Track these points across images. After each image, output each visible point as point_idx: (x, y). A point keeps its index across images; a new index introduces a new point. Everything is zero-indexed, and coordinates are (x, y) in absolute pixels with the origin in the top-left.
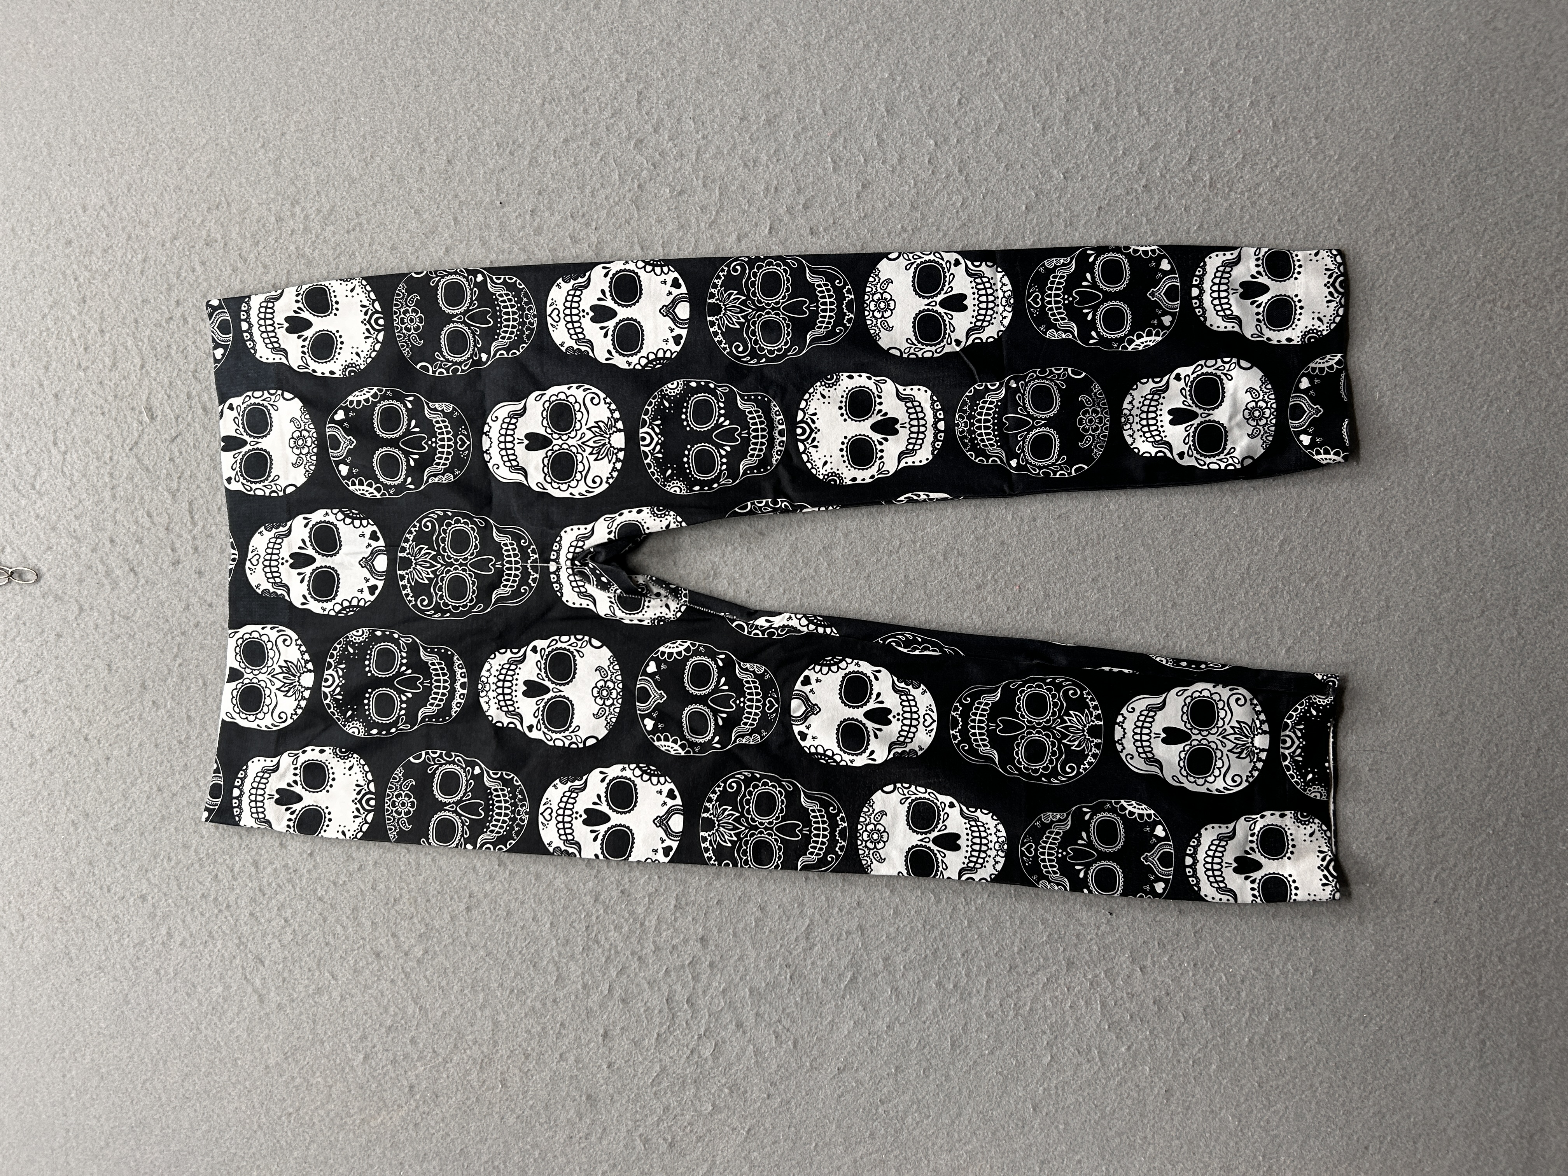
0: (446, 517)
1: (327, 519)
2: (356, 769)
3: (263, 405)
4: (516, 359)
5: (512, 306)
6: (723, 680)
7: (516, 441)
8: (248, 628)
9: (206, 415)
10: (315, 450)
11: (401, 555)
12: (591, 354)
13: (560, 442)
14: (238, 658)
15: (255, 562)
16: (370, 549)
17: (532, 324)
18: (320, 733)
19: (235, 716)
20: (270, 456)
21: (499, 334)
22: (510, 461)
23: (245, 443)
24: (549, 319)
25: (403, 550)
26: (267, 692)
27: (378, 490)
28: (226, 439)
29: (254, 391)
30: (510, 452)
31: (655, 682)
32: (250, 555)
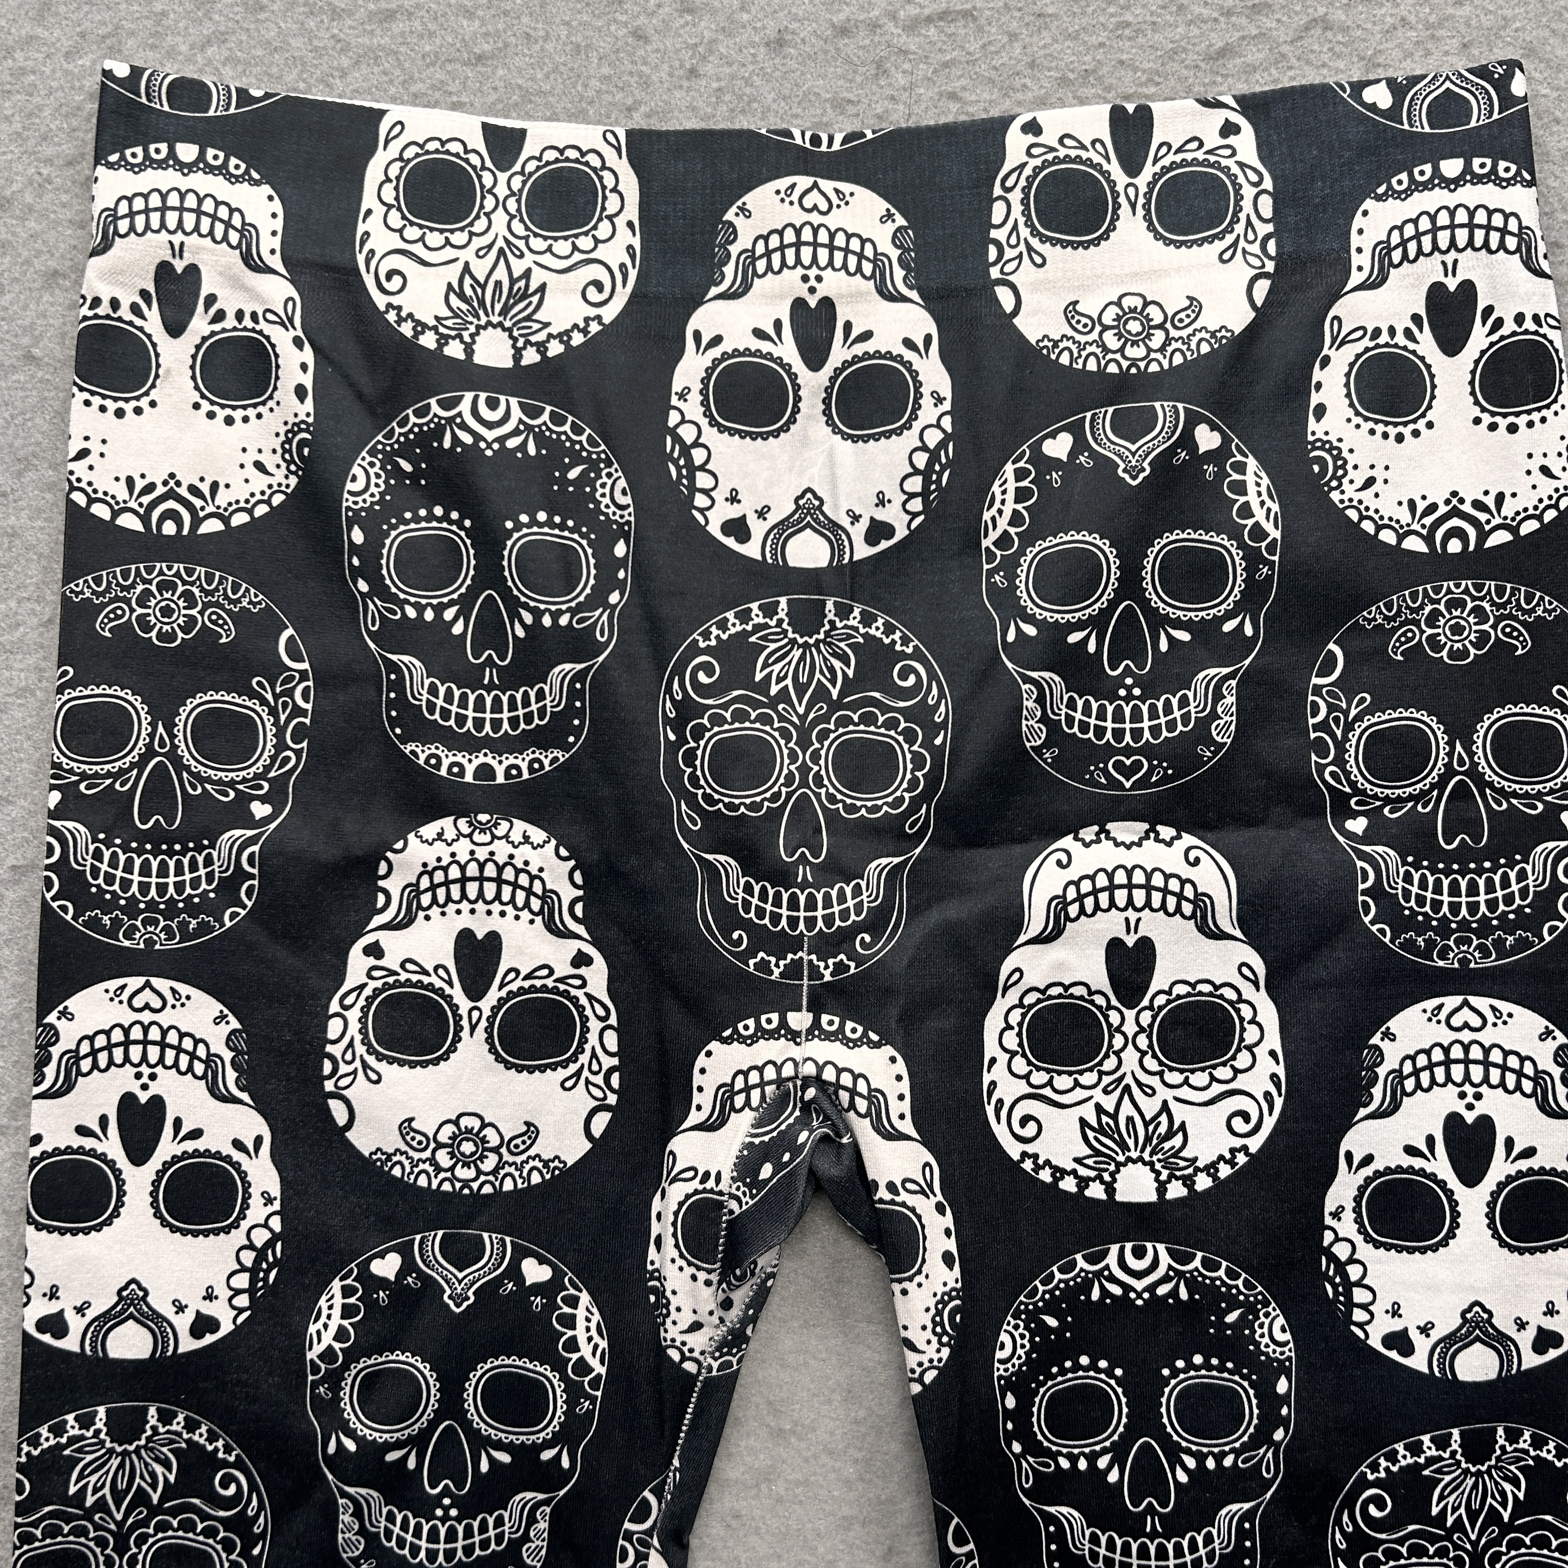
0: (932, 729)
1: (927, 401)
2: (260, 482)
3: (1235, 220)
4: (1351, 914)
5: (1492, 905)
6: (504, 1458)
7: (1132, 915)
8: (630, 184)
9: (1209, 58)
10: (1113, 369)
11: (830, 605)
12: (1363, 1112)
13: (1130, 1028)
14: (551, 155)
15: (808, 202)
16: (845, 522)
17: (1443, 956)
18: (351, 385)
19: (395, 148)
20: (1096, 242)
21: (1417, 866)
22: (1080, 898)
23: (1133, 169)
24: (1457, 1000)
25: (844, 612)
26: (459, 238)
27: (1004, 541)
28: (1144, 116)
29: (1275, 196)
30: (1104, 898)
31: (497, 1282)
32: (827, 185)
